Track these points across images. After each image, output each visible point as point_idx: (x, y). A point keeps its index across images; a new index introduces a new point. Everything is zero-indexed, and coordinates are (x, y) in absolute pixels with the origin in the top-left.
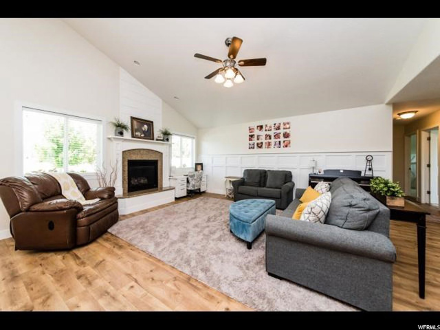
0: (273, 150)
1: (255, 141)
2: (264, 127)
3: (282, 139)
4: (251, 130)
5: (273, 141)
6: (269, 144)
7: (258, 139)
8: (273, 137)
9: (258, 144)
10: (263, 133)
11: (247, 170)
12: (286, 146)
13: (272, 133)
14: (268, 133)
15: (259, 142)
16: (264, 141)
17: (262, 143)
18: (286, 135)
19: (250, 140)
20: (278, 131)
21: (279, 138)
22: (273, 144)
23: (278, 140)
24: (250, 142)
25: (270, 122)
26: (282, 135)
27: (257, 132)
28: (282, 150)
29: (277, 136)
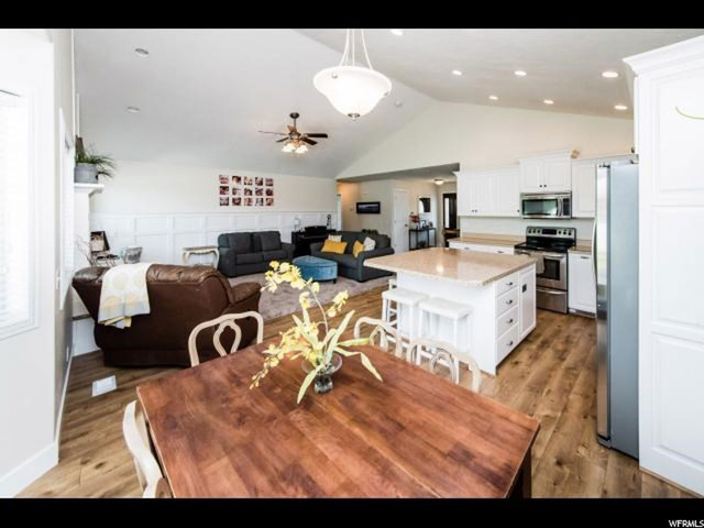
0: (255, 208)
1: (230, 195)
2: (242, 179)
3: (265, 196)
4: (223, 179)
5: (254, 197)
6: (250, 200)
7: (234, 193)
8: (254, 193)
9: (234, 200)
10: (241, 187)
11: (222, 235)
12: (269, 204)
13: (253, 188)
14: (248, 187)
15: (236, 197)
16: (243, 197)
17: (240, 199)
18: (269, 193)
19: (221, 193)
20: (260, 187)
21: (261, 194)
22: (254, 201)
23: (260, 197)
24: (223, 196)
25: (251, 175)
26: (264, 192)
27: (232, 184)
28: (265, 208)
29: (259, 192)
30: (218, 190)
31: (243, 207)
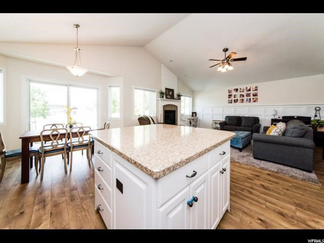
0: (245, 104)
1: (233, 98)
3: (252, 97)
4: (230, 91)
5: (245, 98)
6: (243, 100)
7: (235, 97)
8: (245, 96)
9: (234, 100)
10: (238, 94)
11: (228, 116)
12: (255, 101)
13: (245, 93)
14: (242, 93)
15: (236, 99)
16: (239, 98)
17: (237, 100)
18: (255, 95)
19: (229, 98)
20: (249, 92)
21: (250, 96)
22: (245, 100)
23: (249, 98)
24: (230, 99)
25: (243, 87)
26: (251, 95)
27: (234, 93)
28: (252, 103)
29: (248, 95)
30: (228, 96)
31: (238, 104)
